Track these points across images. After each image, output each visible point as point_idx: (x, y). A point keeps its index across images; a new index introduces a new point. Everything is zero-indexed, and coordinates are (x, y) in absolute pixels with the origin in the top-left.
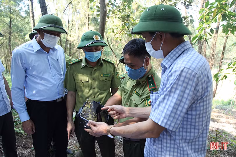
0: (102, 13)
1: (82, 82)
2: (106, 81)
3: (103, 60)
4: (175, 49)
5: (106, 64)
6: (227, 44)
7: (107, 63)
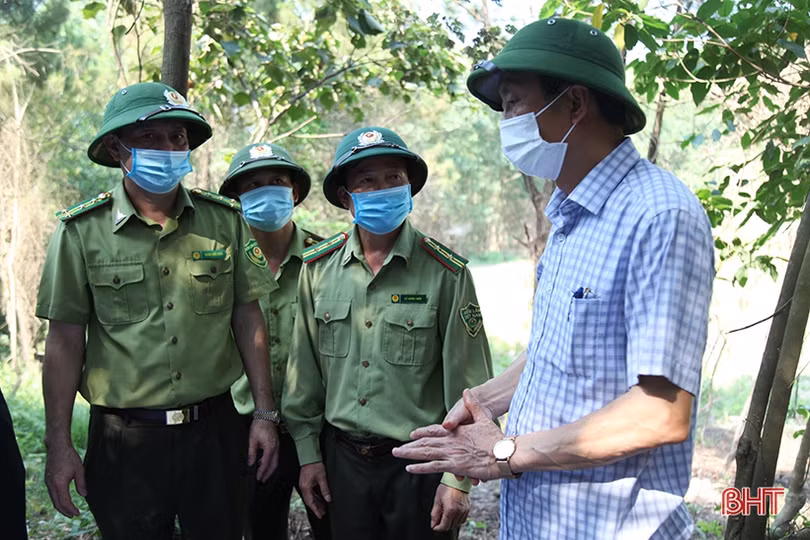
0: (172, 13)
1: (122, 284)
2: (212, 275)
3: (194, 195)
4: (614, 152)
5: (209, 212)
6: (668, 131)
7: (211, 208)
